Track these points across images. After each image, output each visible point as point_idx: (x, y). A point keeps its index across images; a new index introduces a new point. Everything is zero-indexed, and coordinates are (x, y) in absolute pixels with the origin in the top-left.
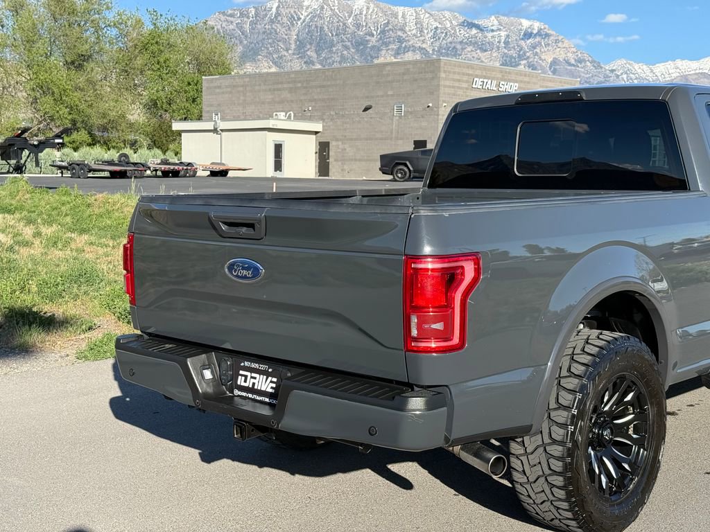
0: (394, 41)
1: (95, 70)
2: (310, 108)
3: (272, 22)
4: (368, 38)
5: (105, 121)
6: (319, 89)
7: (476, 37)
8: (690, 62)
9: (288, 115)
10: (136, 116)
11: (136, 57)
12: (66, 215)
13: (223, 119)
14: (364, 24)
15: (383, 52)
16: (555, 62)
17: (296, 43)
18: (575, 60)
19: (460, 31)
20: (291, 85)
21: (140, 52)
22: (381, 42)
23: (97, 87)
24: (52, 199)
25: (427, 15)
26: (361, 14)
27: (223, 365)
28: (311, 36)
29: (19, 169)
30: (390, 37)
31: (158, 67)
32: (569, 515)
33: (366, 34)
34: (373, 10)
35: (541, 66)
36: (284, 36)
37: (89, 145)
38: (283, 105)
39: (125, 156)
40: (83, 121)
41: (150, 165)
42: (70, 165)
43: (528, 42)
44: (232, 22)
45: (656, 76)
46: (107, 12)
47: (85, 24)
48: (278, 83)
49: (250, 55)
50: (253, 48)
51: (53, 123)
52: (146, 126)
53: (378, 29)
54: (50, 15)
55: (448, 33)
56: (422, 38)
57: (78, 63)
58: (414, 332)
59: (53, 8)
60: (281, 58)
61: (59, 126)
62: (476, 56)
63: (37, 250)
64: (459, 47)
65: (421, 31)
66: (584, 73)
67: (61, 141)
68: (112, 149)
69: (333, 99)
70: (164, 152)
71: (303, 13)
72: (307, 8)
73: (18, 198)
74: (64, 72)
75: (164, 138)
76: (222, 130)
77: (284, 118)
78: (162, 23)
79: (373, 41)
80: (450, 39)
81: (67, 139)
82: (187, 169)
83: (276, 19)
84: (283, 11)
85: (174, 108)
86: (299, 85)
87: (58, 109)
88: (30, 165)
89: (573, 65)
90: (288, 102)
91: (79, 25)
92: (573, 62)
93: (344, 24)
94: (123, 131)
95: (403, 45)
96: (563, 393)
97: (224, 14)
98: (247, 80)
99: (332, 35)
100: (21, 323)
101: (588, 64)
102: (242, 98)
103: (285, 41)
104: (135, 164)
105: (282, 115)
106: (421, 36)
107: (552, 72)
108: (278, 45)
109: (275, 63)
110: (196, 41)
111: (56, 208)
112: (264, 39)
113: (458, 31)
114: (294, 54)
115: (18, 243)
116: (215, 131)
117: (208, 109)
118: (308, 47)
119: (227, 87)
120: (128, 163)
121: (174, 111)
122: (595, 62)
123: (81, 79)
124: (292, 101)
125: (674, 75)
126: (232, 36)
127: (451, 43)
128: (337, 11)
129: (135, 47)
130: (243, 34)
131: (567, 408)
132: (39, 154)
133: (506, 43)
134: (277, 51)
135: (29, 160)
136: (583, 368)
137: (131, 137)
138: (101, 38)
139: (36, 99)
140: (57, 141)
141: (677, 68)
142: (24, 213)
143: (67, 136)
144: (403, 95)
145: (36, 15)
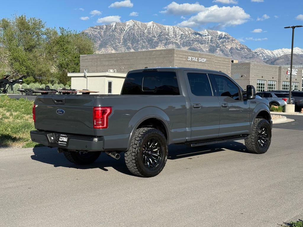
0: (164, 39)
1: (37, 52)
2: (123, 68)
3: (113, 31)
4: (153, 38)
5: (41, 72)
6: (127, 61)
7: (199, 38)
8: (288, 49)
9: (114, 70)
10: (53, 71)
11: (54, 47)
12: (22, 108)
13: (88, 72)
14: (152, 32)
15: (160, 44)
16: (232, 49)
17: (123, 40)
18: (240, 48)
19: (192, 35)
20: (115, 59)
21: (56, 45)
22: (159, 40)
23: (37, 59)
24: (17, 103)
25: (178, 29)
26: (150, 28)
27: (56, 136)
28: (129, 37)
29: (5, 91)
30: (162, 38)
31: (63, 50)
32: (137, 170)
33: (152, 37)
34: (156, 27)
35: (226, 50)
36: (118, 37)
37: (34, 82)
38: (112, 67)
39: (48, 86)
40: (31, 73)
41: (58, 90)
42: (25, 90)
43: (220, 40)
44: (96, 31)
45: (274, 55)
46: (42, 29)
47: (33, 33)
48: (110, 58)
49: (103, 45)
50: (105, 42)
51: (19, 73)
52: (57, 75)
53: (157, 34)
54: (18, 30)
55: (187, 37)
56: (176, 38)
57: (30, 49)
58: (95, 124)
59: (20, 27)
60: (117, 46)
61: (22, 74)
62: (198, 46)
63: (11, 119)
64: (191, 42)
65: (175, 36)
66: (244, 53)
67: (22, 80)
68: (43, 84)
69: (132, 64)
70: (65, 85)
71: (126, 28)
72: (128, 26)
73: (4, 102)
74: (24, 53)
75: (65, 80)
76: (87, 76)
77: (112, 72)
78: (65, 33)
79: (156, 39)
80: (188, 39)
81: (24, 80)
82: (73, 92)
83: (115, 30)
84: (118, 27)
85: (69, 67)
86: (119, 59)
87: (21, 67)
88: (9, 90)
89: (239, 50)
90: (114, 65)
91: (31, 34)
92: (239, 49)
93: (143, 32)
94: (48, 77)
95: (168, 41)
96: (136, 141)
97: (93, 28)
98: (98, 56)
99: (138, 37)
100: (5, 139)
101: (246, 50)
102: (96, 64)
103: (118, 39)
104: (52, 90)
105: (111, 71)
106: (176, 37)
107: (230, 53)
108: (115, 41)
109: (114, 48)
110: (79, 40)
111: (19, 106)
112: (109, 38)
113: (191, 36)
114: (122, 45)
115: (4, 118)
116: (85, 77)
117: (82, 68)
118: (128, 42)
119: (90, 59)
120: (49, 89)
121: (69, 69)
122: (248, 49)
123: (31, 56)
124: (116, 65)
125: (282, 55)
126: (96, 37)
127: (188, 40)
128: (140, 27)
129: (54, 43)
130: (101, 36)
131: (136, 144)
132: (13, 86)
133: (211, 41)
134: (115, 43)
135: (9, 88)
136: (141, 135)
137: (51, 79)
138: (40, 39)
139: (12, 63)
140: (20, 80)
141: (283, 52)
142: (7, 108)
143: (25, 78)
144: (160, 63)
145: (13, 29)
